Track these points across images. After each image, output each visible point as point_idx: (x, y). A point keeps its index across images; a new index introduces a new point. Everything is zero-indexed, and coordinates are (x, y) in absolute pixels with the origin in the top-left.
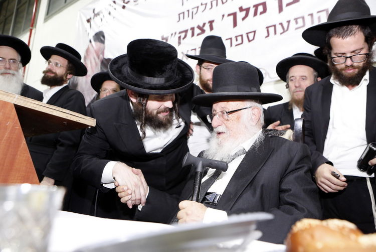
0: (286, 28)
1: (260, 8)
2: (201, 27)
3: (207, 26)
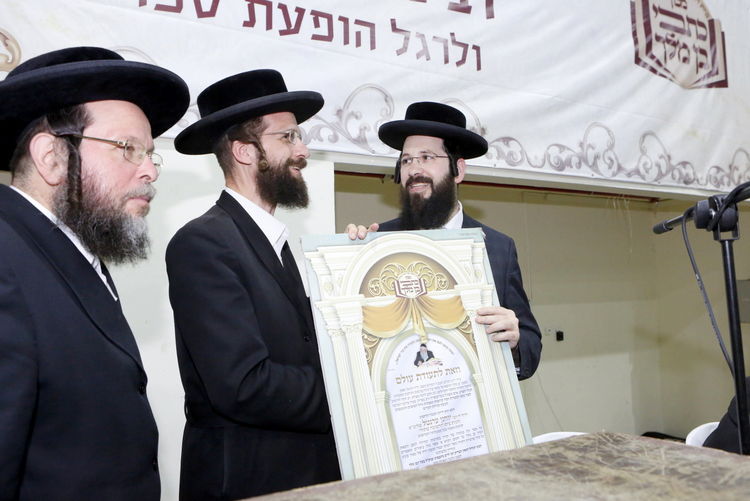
0: (293, 27)
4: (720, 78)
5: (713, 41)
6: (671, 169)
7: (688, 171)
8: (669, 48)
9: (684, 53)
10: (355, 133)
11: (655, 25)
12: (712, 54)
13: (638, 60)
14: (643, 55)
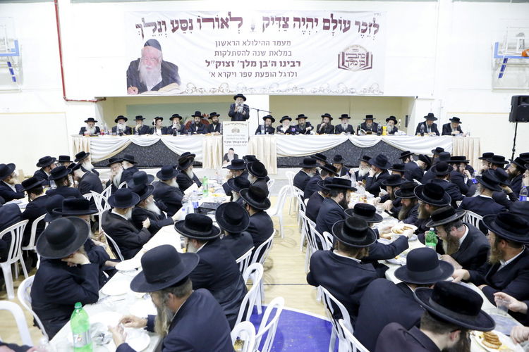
1: (254, 64)
2: (228, 63)
3: (231, 64)
4: (370, 66)
5: (367, 58)
6: (347, 90)
7: (354, 91)
8: (350, 63)
9: (356, 63)
10: (272, 90)
11: (346, 58)
12: (367, 61)
13: (339, 67)
14: (341, 66)
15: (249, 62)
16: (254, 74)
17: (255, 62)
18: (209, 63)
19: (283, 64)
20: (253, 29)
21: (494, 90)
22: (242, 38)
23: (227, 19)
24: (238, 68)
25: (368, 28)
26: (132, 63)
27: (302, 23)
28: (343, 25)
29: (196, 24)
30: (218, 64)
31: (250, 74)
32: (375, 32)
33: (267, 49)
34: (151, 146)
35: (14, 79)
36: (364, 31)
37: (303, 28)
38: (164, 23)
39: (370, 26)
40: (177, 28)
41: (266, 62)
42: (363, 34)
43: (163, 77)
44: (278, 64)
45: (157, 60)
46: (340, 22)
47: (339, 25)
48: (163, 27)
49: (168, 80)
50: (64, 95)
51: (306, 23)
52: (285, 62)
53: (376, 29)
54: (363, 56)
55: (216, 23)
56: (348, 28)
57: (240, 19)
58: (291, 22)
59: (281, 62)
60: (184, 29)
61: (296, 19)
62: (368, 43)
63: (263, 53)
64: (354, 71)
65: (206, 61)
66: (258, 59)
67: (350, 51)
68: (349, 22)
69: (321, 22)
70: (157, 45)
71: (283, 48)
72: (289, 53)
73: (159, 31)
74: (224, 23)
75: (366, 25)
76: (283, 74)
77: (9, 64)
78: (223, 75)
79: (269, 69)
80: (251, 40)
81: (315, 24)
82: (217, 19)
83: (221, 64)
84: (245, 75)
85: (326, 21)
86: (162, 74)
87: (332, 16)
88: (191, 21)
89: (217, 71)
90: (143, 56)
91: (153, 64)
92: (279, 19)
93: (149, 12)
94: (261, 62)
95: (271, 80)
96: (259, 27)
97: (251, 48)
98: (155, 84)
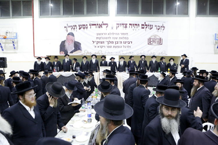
1: (112, 42)
2: (102, 42)
3: (103, 42)
4: (161, 43)
5: (160, 40)
6: (151, 54)
7: (155, 54)
8: (153, 42)
9: (155, 42)
10: (120, 53)
11: (151, 40)
12: (160, 42)
13: (148, 44)
14: (149, 43)
15: (110, 42)
16: (112, 47)
17: (113, 42)
18: (94, 42)
19: (125, 43)
20: (112, 28)
21: (215, 53)
22: (108, 32)
23: (102, 24)
24: (106, 44)
25: (160, 28)
26: (62, 42)
27: (133, 26)
28: (150, 27)
29: (89, 26)
30: (98, 42)
31: (111, 47)
32: (163, 29)
33: (118, 36)
34: (69, 76)
35: (15, 48)
36: (159, 29)
37: (133, 28)
38: (76, 26)
39: (161, 27)
40: (81, 28)
41: (118, 42)
42: (158, 30)
43: (74, 48)
44: (123, 43)
45: (73, 41)
46: (149, 25)
47: (148, 27)
48: (75, 27)
49: (77, 49)
50: (34, 55)
51: (134, 26)
52: (125, 42)
53: (164, 28)
54: (158, 39)
55: (97, 26)
56: (152, 28)
57: (107, 24)
58: (128, 26)
59: (124, 42)
60: (84, 28)
61: (130, 24)
62: (160, 34)
63: (116, 38)
64: (154, 45)
65: (93, 41)
66: (114, 40)
67: (153, 37)
68: (152, 26)
69: (140, 25)
70: (72, 34)
71: (124, 36)
72: (127, 38)
73: (74, 29)
74: (100, 26)
75: (159, 27)
76: (125, 47)
77: (13, 42)
78: (100, 47)
79: (119, 45)
80: (111, 33)
81: (138, 26)
82: (98, 24)
83: (99, 42)
84: (109, 47)
85: (142, 25)
86: (74, 46)
87: (145, 23)
88: (87, 25)
89: (97, 45)
90: (67, 39)
91: (71, 42)
92: (123, 24)
93: (70, 22)
94: (115, 42)
95: (120, 49)
96: (115, 28)
97: (111, 36)
98: (71, 50)
